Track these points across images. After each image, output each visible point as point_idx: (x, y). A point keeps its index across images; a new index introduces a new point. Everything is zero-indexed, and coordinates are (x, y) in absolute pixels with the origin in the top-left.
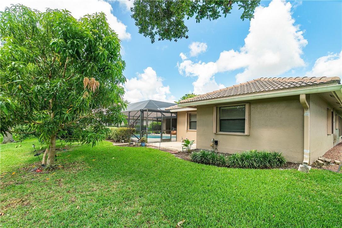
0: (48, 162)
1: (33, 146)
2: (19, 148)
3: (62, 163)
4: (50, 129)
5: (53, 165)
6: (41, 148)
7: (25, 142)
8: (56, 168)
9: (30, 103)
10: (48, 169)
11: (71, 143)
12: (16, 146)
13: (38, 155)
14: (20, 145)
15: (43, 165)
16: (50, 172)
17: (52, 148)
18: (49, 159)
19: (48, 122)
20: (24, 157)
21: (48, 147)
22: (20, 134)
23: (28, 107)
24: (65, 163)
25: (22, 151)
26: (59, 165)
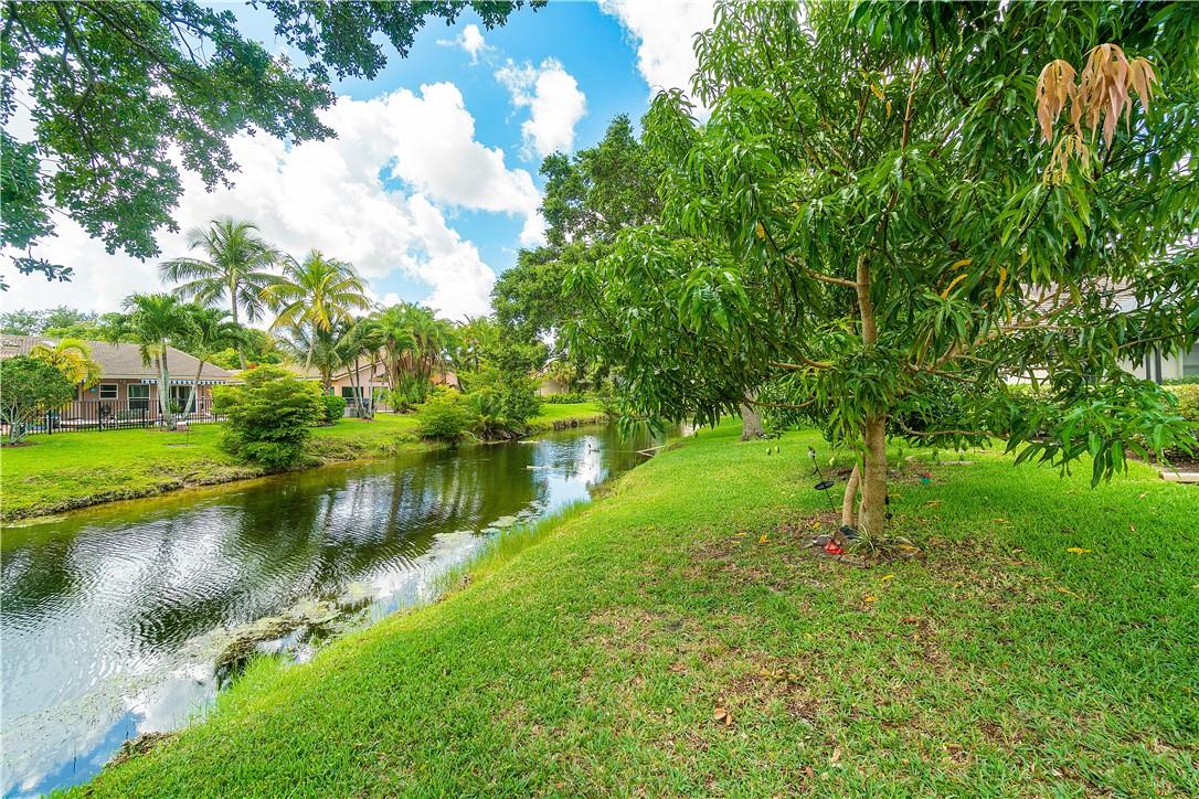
0: (864, 520)
1: (810, 453)
2: (775, 456)
3: (912, 532)
4: (872, 383)
5: (882, 538)
6: (831, 462)
7: (788, 439)
8: (894, 551)
9: (793, 286)
10: (866, 550)
11: (935, 453)
12: (767, 450)
13: (826, 488)
14: (776, 448)
15: (846, 531)
16: (873, 563)
17: (874, 465)
18: (865, 510)
19: (860, 359)
20: (787, 485)
21: (861, 461)
22: (774, 413)
23: (790, 300)
24: (925, 535)
25: (783, 465)
26: (902, 543)
